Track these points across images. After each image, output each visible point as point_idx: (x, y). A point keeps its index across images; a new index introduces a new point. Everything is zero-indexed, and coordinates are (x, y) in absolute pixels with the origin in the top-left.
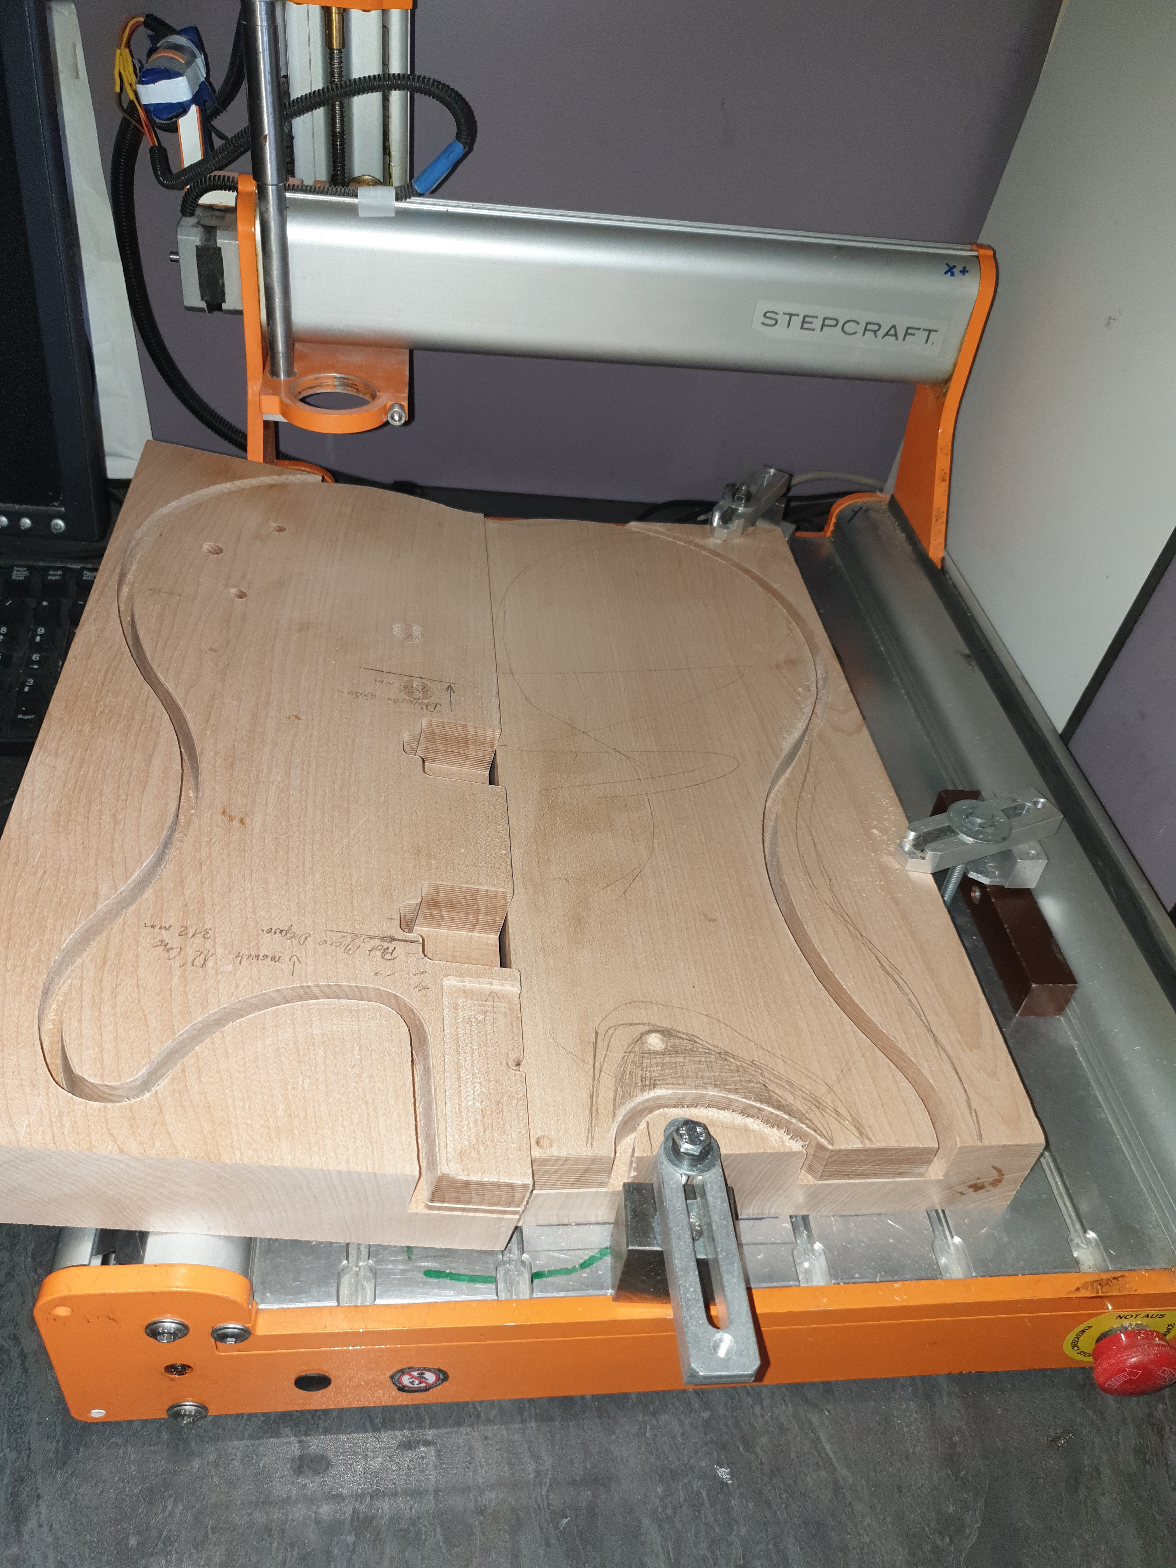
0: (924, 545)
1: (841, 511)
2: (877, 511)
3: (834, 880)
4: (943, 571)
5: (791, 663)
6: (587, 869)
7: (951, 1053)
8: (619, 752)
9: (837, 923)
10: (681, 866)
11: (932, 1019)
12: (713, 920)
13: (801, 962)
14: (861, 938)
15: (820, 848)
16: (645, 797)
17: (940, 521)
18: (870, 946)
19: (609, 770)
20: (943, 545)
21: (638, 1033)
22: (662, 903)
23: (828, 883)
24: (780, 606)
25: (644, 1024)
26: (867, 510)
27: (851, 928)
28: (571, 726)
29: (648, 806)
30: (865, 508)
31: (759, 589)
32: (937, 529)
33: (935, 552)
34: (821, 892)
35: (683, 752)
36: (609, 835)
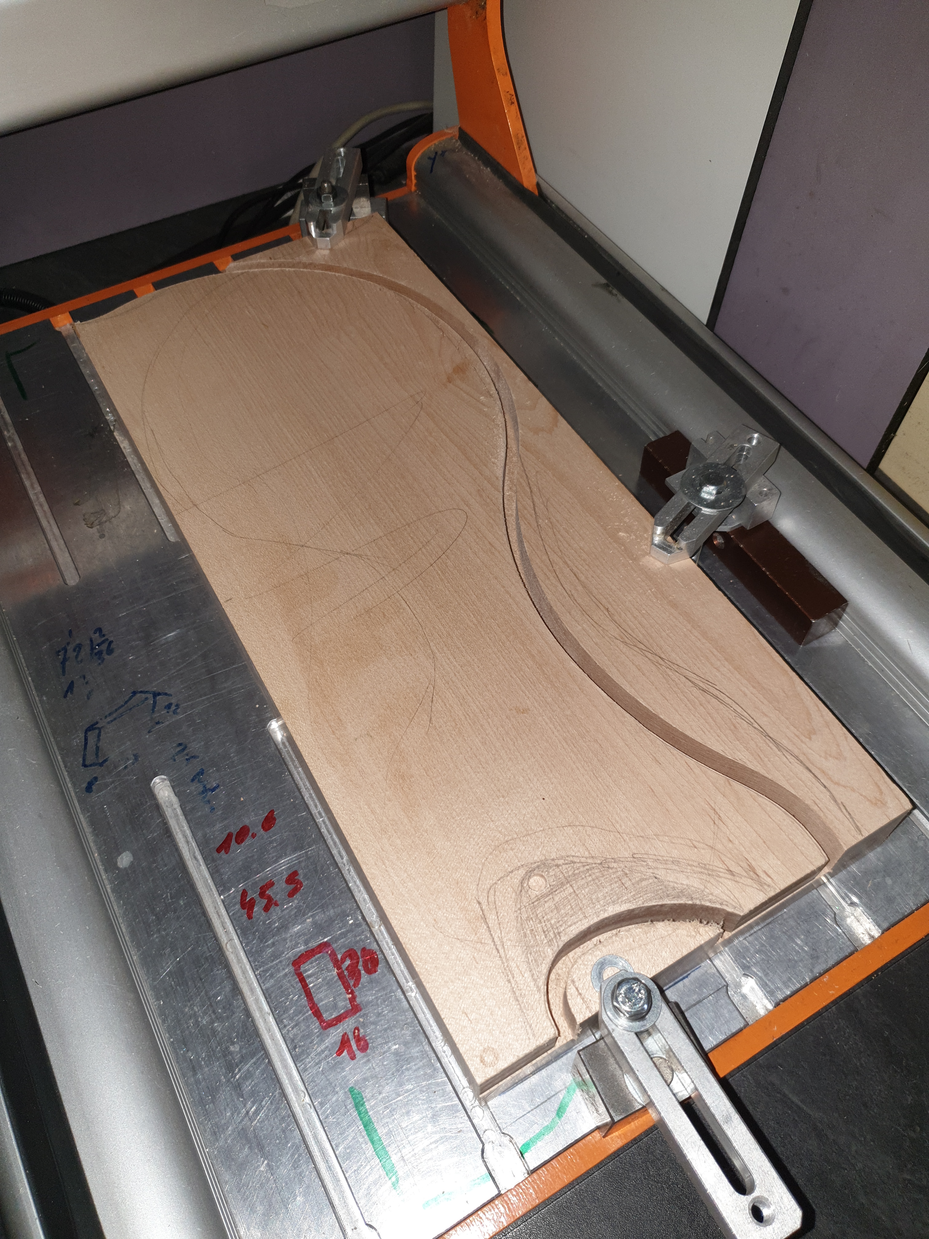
0: (515, 175)
1: (418, 163)
2: (453, 151)
3: (611, 609)
4: (542, 195)
5: (460, 369)
6: (382, 711)
7: (796, 752)
8: (347, 554)
9: (634, 655)
10: (468, 662)
11: (763, 721)
12: (525, 711)
13: (625, 717)
14: (662, 663)
15: (583, 578)
16: (397, 596)
17: (523, 147)
18: (675, 667)
19: (348, 580)
20: (533, 170)
21: (517, 881)
22: (471, 715)
23: (607, 613)
24: (419, 306)
25: (518, 868)
26: (443, 153)
27: (649, 655)
28: (286, 544)
29: (405, 605)
30: (440, 152)
31: (390, 293)
32: (522, 155)
33: (529, 182)
34: (605, 627)
35: (409, 525)
36: (386, 660)
